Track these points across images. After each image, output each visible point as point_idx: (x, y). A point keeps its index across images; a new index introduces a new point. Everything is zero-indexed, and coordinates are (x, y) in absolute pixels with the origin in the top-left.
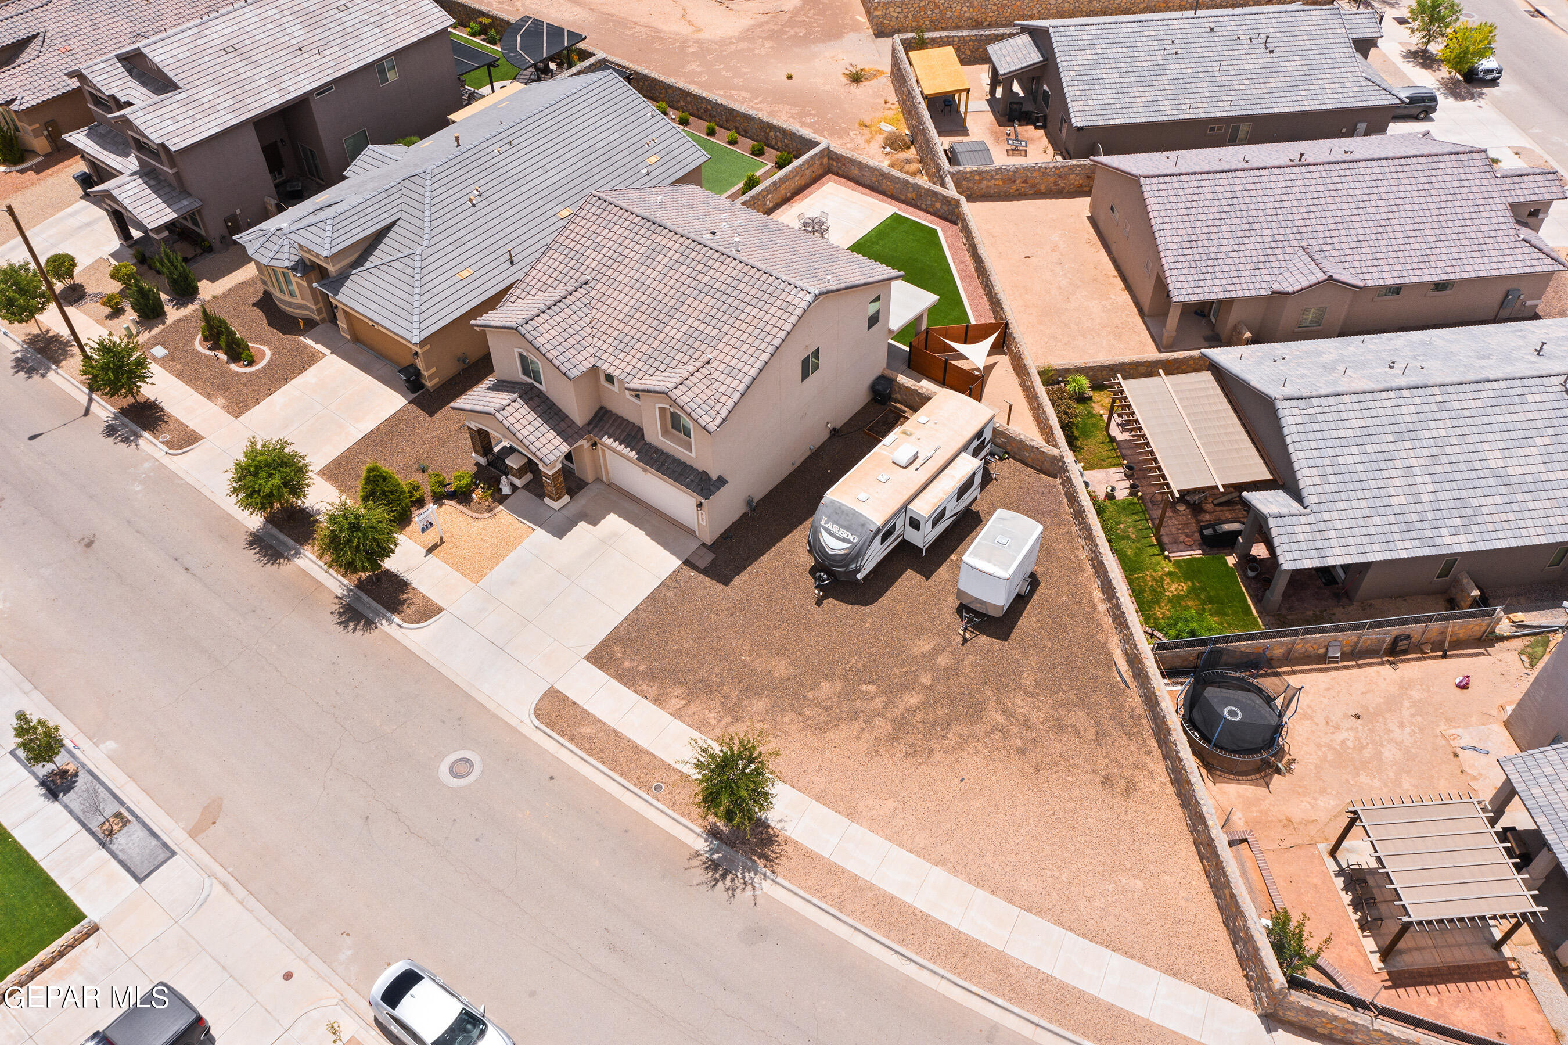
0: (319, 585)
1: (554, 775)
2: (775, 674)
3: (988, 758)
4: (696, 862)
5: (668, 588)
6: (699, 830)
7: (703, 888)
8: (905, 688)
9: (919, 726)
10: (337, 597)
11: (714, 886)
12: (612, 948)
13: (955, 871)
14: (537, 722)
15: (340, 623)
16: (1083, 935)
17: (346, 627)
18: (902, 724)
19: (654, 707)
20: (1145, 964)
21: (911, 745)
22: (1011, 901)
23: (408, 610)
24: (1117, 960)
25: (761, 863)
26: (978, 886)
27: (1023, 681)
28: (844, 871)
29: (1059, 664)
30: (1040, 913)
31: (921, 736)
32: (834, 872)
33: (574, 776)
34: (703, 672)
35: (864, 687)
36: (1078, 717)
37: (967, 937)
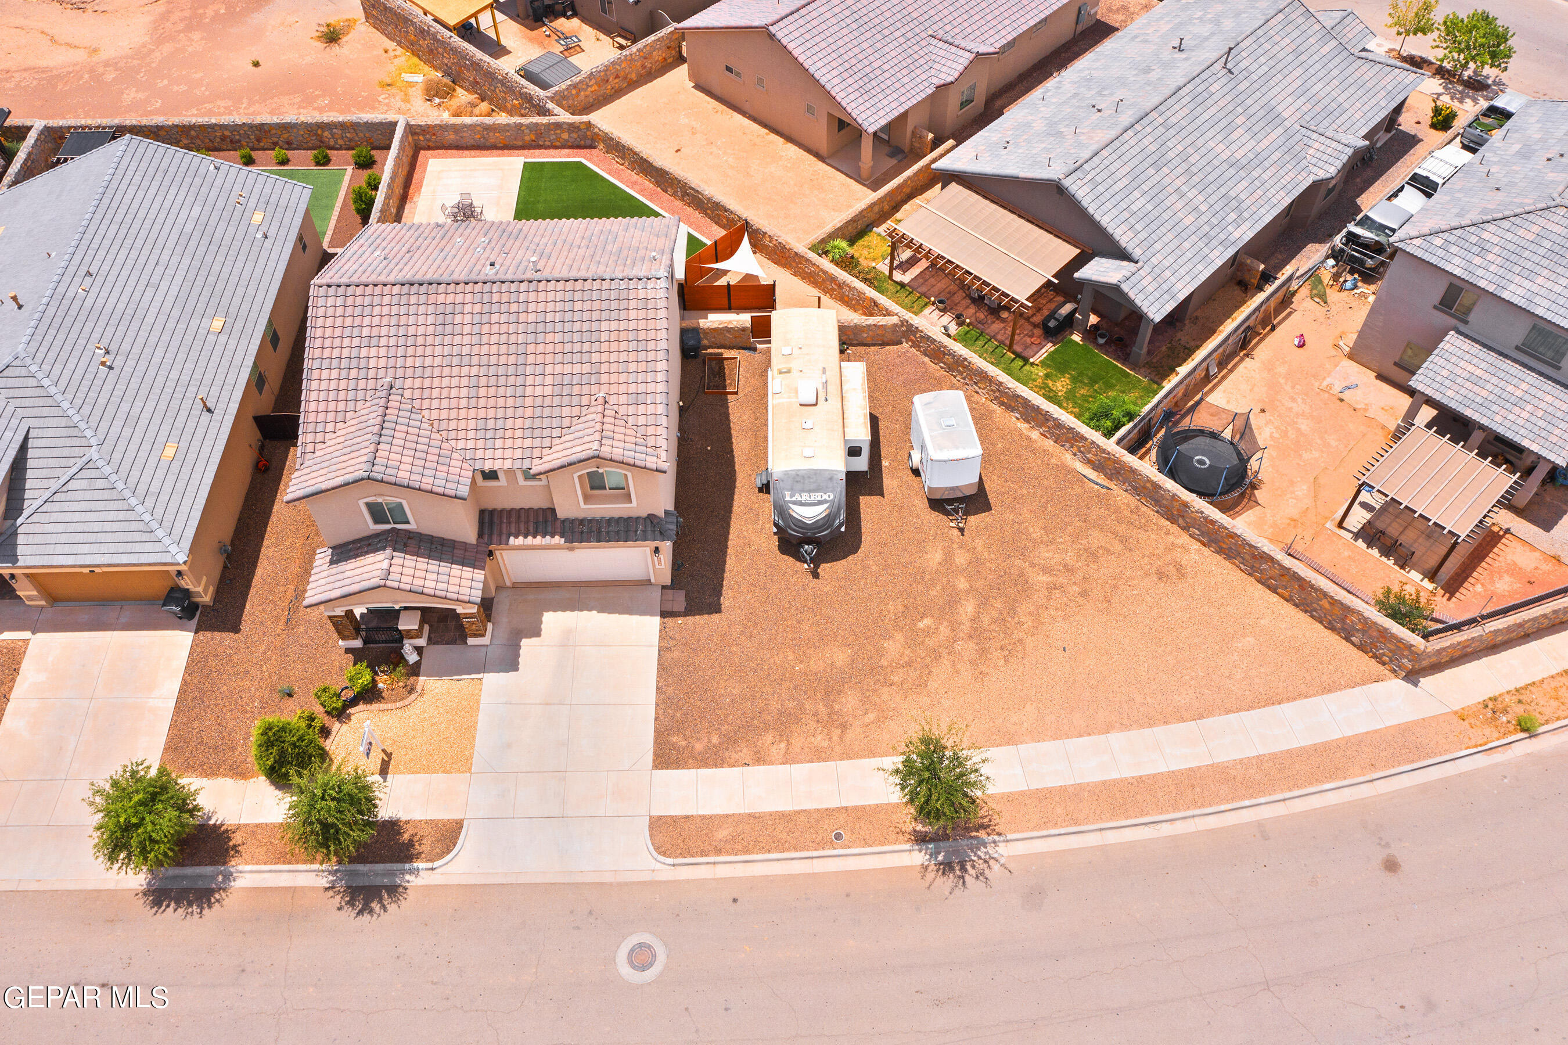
0: (293, 890)
1: (735, 896)
2: (839, 664)
3: (1066, 617)
4: (930, 875)
5: (669, 649)
6: (907, 846)
7: (957, 892)
8: (953, 601)
9: (993, 627)
10: (327, 889)
11: (964, 882)
12: (938, 1003)
13: (1126, 727)
14: (670, 861)
15: (360, 913)
16: (1251, 708)
17: (371, 911)
18: (976, 634)
19: (762, 768)
20: (1306, 697)
21: (1002, 648)
22: (1183, 720)
23: (425, 847)
24: (1287, 709)
25: (982, 834)
26: (1150, 726)
27: (1034, 535)
28: (1050, 790)
29: (1047, 502)
30: (1210, 713)
31: (1002, 635)
32: (1042, 797)
33: (752, 883)
34: (775, 706)
35: (921, 625)
36: (1096, 539)
37: (1181, 772)
